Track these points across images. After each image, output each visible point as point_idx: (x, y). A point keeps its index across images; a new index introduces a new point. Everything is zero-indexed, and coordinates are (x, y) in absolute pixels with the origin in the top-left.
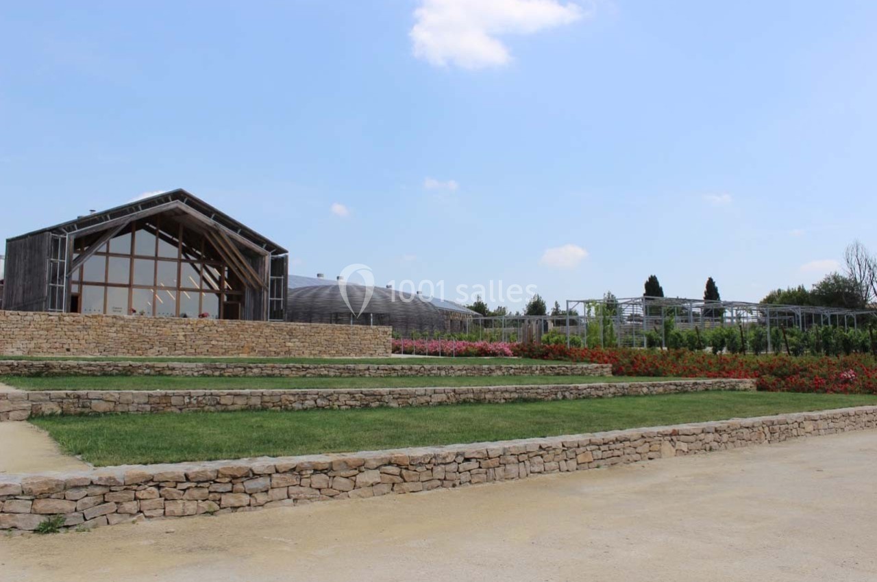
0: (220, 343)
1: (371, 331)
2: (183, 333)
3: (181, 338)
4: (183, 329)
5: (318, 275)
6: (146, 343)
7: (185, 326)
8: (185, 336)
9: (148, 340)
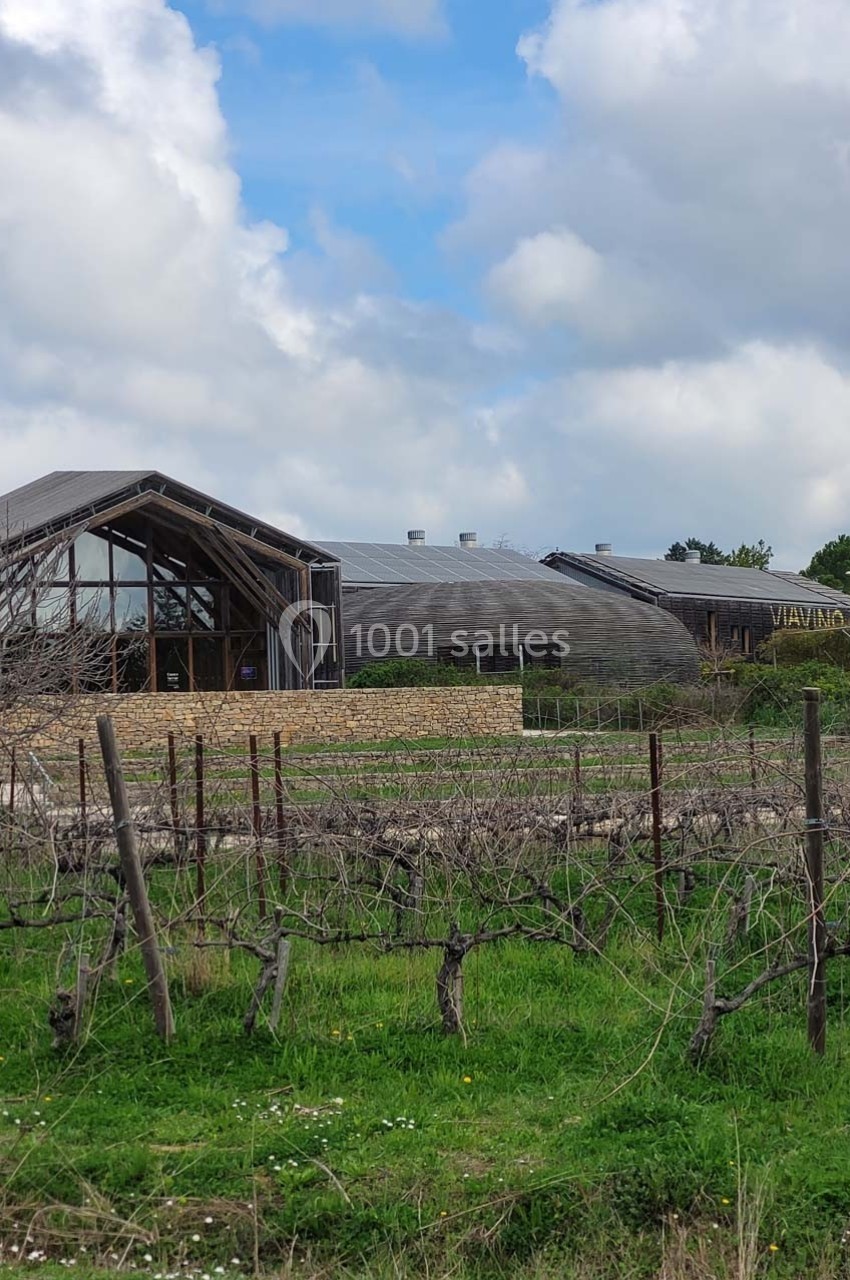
0: (247, 728)
1: (486, 696)
2: (192, 716)
3: (191, 723)
4: (191, 709)
5: (411, 535)
6: (141, 733)
7: (194, 705)
8: (194, 719)
9: (144, 729)
